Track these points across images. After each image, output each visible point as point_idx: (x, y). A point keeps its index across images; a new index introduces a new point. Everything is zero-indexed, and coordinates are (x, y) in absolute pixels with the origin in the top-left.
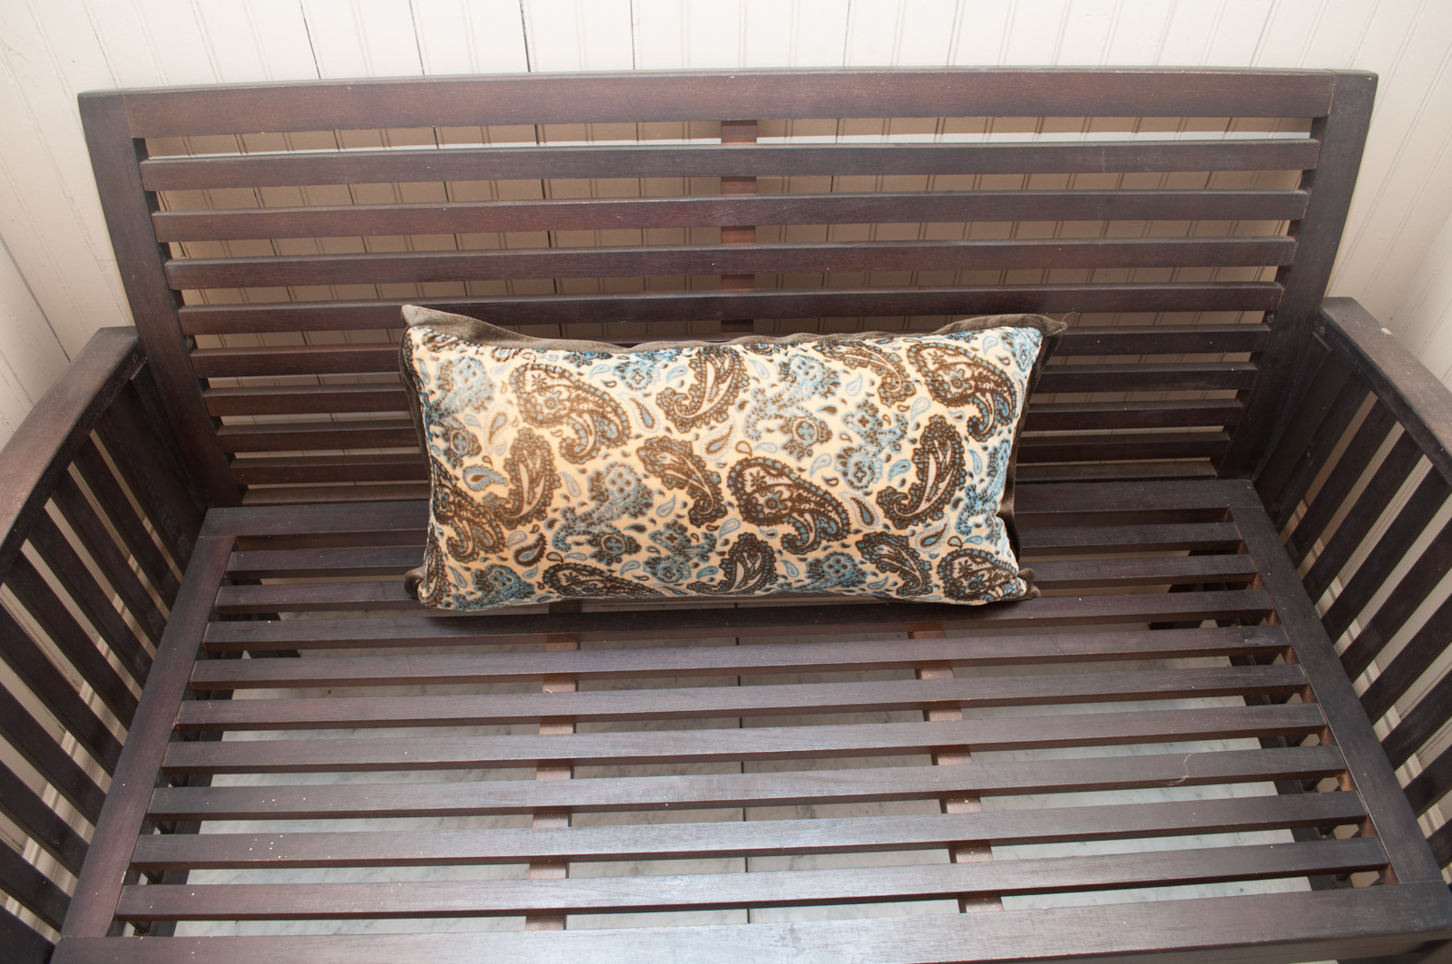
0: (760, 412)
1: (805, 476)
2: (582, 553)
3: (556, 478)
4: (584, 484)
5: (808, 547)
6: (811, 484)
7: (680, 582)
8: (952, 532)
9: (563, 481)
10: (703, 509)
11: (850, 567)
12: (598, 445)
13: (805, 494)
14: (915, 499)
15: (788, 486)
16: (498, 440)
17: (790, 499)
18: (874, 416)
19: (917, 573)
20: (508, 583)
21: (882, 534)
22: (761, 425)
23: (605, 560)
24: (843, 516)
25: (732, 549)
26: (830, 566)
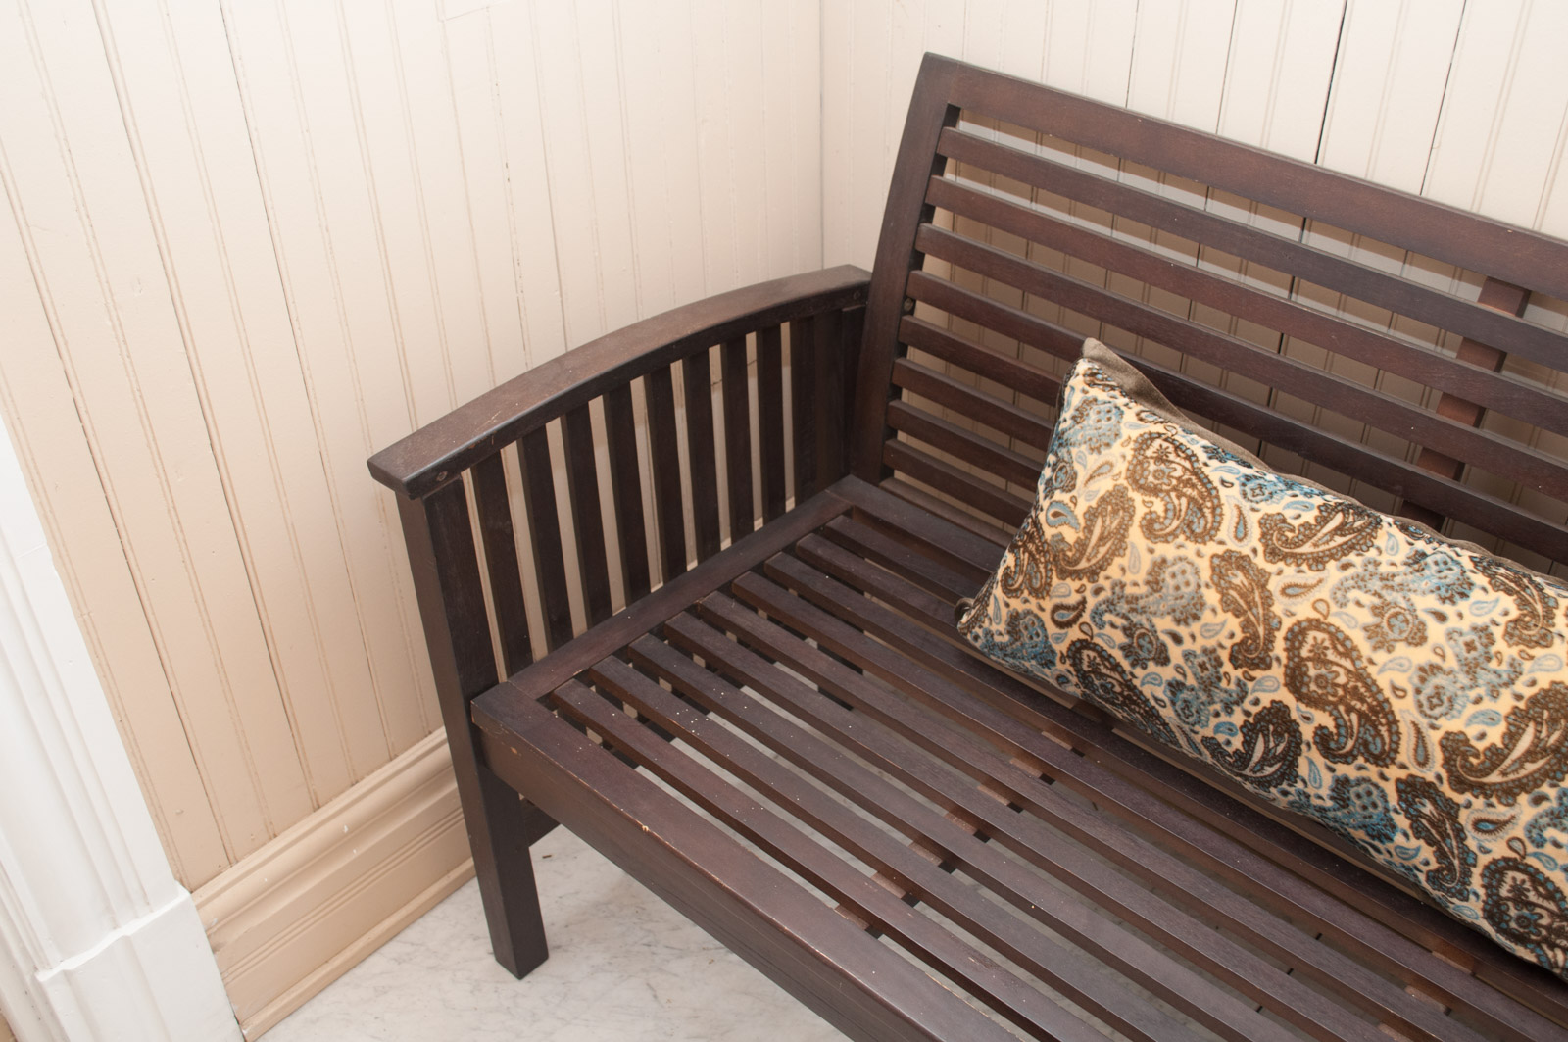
0: (1360, 582)
1: (1372, 670)
2: (1112, 640)
3: (1124, 545)
4: (1146, 562)
5: (1341, 756)
6: (1374, 682)
7: (1197, 728)
9: (1128, 552)
10: (1248, 650)
11: (1380, 809)
12: (1178, 532)
13: (1363, 690)
14: (1487, 763)
15: (1349, 671)
16: (1094, 486)
17: (1344, 687)
18: (1486, 646)
19: (1456, 862)
20: (1035, 639)
21: (1430, 785)
22: (1355, 594)
23: (1131, 658)
24: (1395, 738)
25: (1260, 713)
26: (1359, 796)
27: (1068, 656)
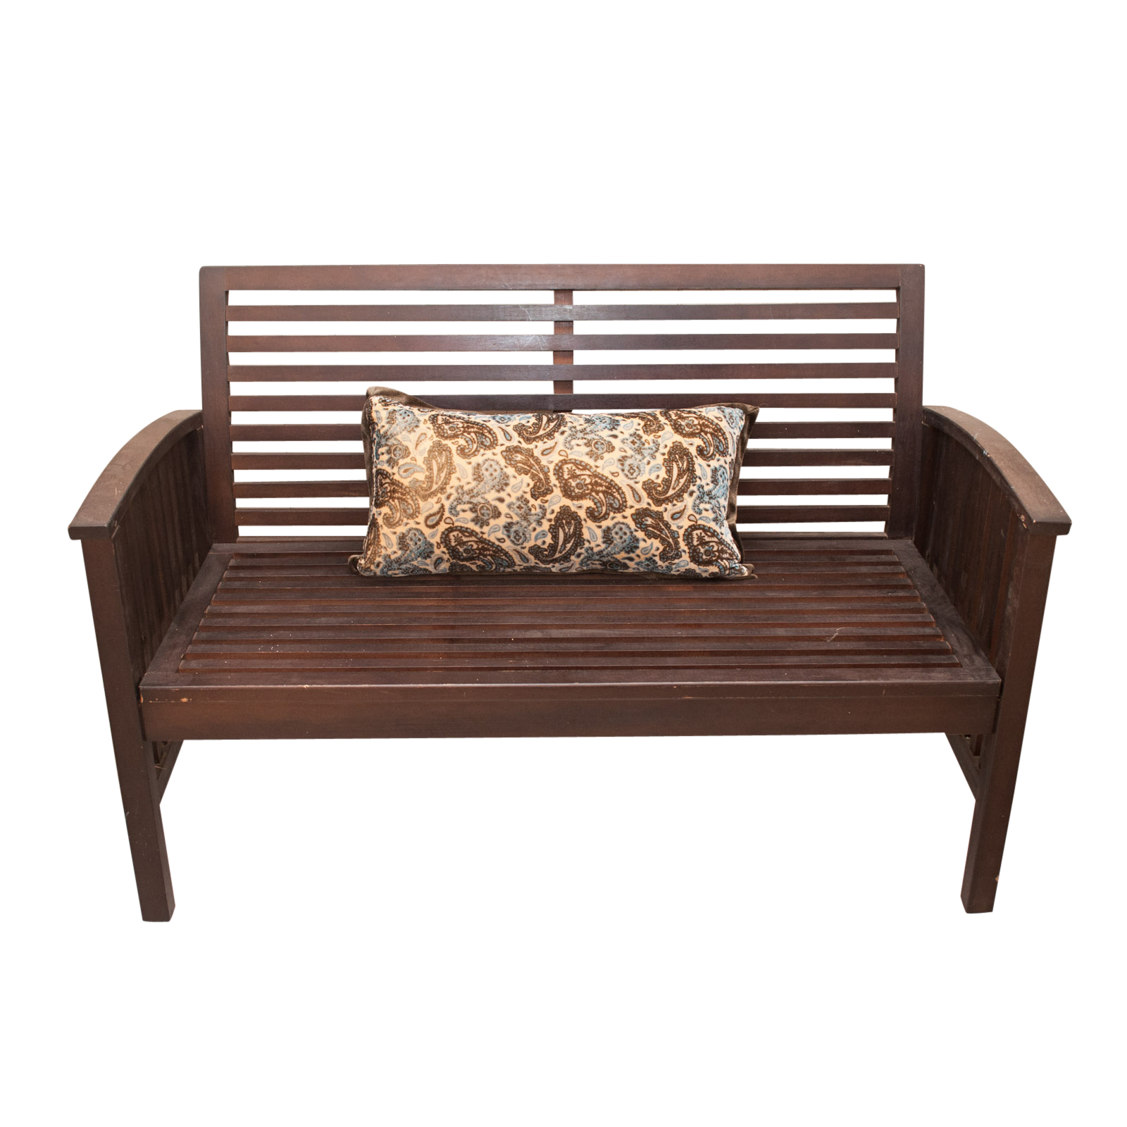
0: (573, 436)
1: (599, 470)
2: (465, 519)
3: (454, 467)
4: (470, 470)
5: (602, 517)
6: (603, 475)
7: (525, 545)
8: (690, 511)
9: (457, 469)
10: (539, 488)
11: (628, 534)
12: (479, 449)
13: (599, 481)
14: (665, 487)
15: (589, 476)
16: (421, 447)
17: (590, 484)
18: (640, 440)
19: (671, 540)
20: (418, 543)
21: (647, 509)
22: (574, 442)
23: (479, 524)
24: (623, 496)
25: (556, 517)
26: (617, 533)
27: (442, 543)
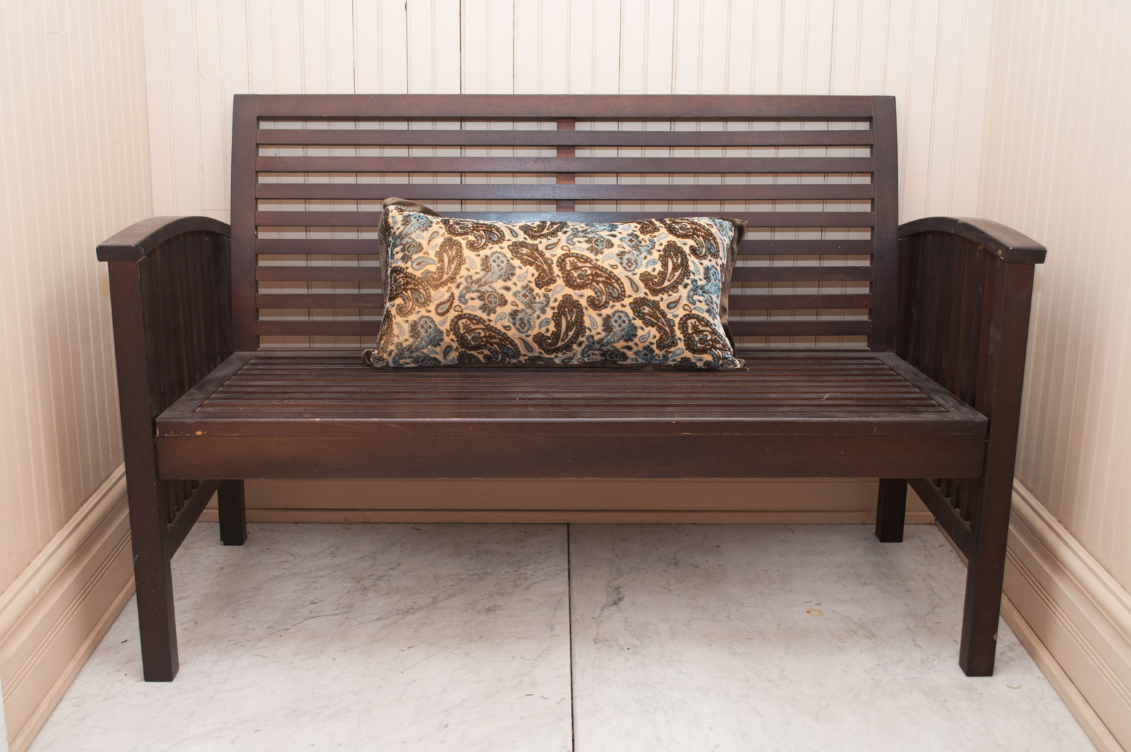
0: (575, 235)
1: (599, 263)
2: (474, 307)
3: (463, 259)
4: (478, 261)
5: (602, 306)
6: (603, 267)
7: (530, 332)
8: (684, 301)
9: (467, 261)
10: (543, 278)
11: (627, 322)
12: (487, 243)
13: (599, 272)
14: (661, 279)
15: (590, 267)
16: (433, 243)
17: (591, 274)
18: (637, 239)
19: (667, 328)
20: (429, 330)
21: (644, 298)
22: (575, 240)
23: (487, 311)
24: (621, 286)
25: (559, 305)
26: (616, 321)
27: (451, 330)
